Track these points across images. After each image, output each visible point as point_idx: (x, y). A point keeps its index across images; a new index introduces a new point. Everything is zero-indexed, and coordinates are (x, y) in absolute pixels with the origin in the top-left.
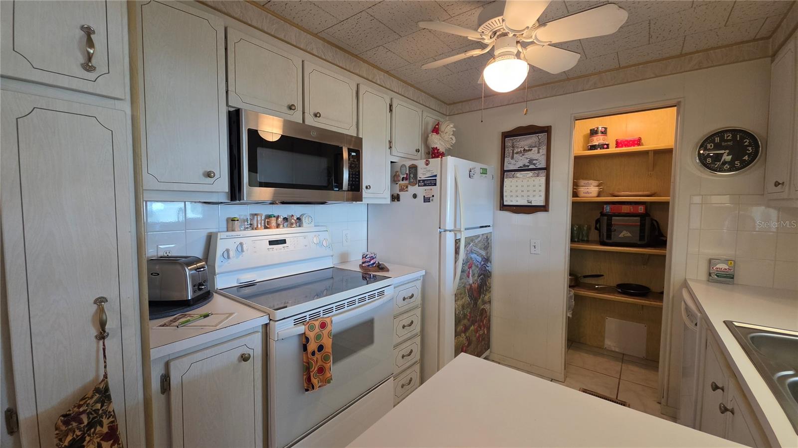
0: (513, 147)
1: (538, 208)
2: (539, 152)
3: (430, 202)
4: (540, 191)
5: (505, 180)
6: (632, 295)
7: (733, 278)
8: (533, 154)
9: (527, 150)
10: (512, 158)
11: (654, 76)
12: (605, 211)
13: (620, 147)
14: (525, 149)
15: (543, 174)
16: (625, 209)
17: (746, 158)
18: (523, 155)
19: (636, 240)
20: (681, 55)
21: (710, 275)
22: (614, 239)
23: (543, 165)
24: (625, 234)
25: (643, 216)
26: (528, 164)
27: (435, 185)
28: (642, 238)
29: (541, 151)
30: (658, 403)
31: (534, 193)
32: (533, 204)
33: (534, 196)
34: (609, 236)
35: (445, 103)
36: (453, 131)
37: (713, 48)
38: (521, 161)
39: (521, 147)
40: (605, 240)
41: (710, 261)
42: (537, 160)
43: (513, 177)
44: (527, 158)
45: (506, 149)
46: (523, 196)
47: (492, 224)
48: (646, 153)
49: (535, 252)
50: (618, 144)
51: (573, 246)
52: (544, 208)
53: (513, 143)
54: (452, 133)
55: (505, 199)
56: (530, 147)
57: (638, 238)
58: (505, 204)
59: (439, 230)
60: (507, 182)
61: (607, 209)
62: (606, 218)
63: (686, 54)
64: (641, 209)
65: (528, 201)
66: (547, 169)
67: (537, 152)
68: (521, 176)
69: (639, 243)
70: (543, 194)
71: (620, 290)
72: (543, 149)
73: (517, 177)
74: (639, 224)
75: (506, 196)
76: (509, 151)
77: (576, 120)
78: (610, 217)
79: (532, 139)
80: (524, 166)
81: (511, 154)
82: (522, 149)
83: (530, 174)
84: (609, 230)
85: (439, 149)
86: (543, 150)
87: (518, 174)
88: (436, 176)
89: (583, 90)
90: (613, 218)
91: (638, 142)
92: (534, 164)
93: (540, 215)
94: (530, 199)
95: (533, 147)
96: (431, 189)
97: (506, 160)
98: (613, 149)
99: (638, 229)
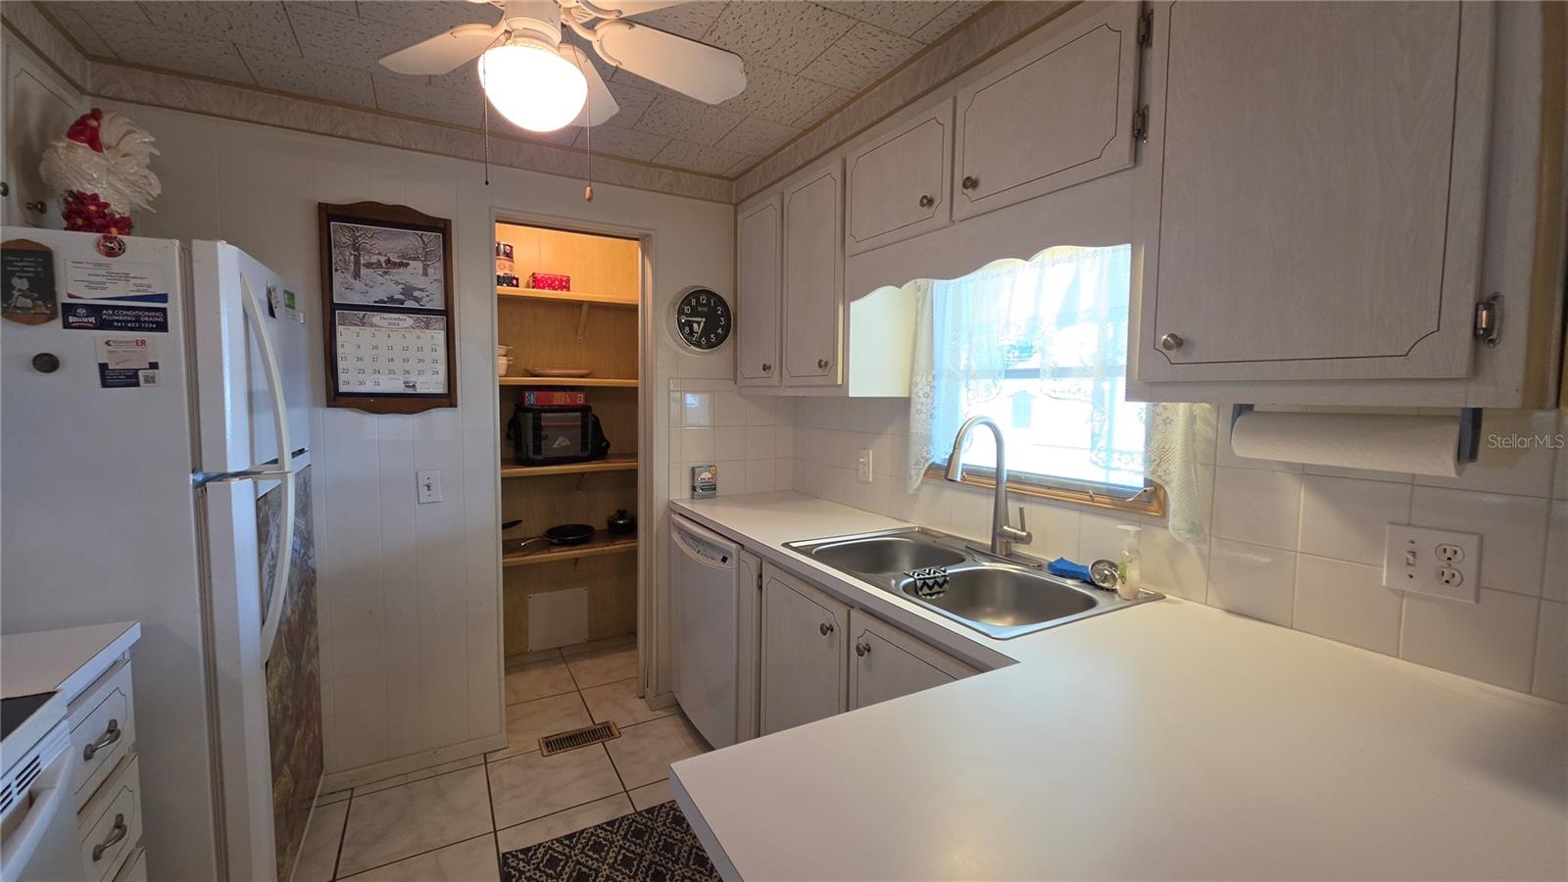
0: (357, 249)
1: (432, 400)
2: (425, 273)
3: (137, 384)
4: (435, 361)
5: (339, 329)
6: (573, 544)
7: (715, 489)
8: (413, 274)
9: (395, 264)
10: (357, 275)
11: (618, 183)
12: (527, 403)
13: (539, 287)
14: (389, 260)
15: (439, 322)
16: (559, 399)
17: (720, 331)
18: (386, 273)
19: (576, 451)
20: (650, 164)
21: (694, 489)
22: (546, 453)
23: (438, 304)
24: (560, 443)
25: (585, 410)
26: (402, 297)
27: (162, 327)
28: (584, 446)
29: (430, 271)
30: (641, 698)
31: (421, 366)
32: (419, 391)
33: (421, 372)
34: (537, 449)
35: (80, 48)
36: (152, 155)
37: (684, 171)
38: (383, 287)
39: (380, 254)
40: (531, 455)
41: (693, 470)
42: (422, 290)
43: (364, 324)
44: (398, 283)
45: (335, 252)
46: (392, 372)
47: (308, 443)
48: (578, 305)
49: (432, 499)
50: (537, 282)
51: (507, 473)
52: (447, 399)
53: (355, 239)
54: (148, 161)
55: (342, 377)
56: (403, 257)
57: (580, 447)
58: (343, 388)
59: (191, 477)
60: (345, 335)
61: (531, 399)
62: (531, 415)
63: (656, 165)
64: (580, 398)
65: (405, 383)
66: (447, 313)
67: (421, 271)
68: (385, 323)
69: (581, 455)
70: (442, 368)
71: (555, 541)
72: (435, 268)
73: (372, 325)
74: (580, 423)
75: (346, 371)
76: (341, 256)
77: (497, 221)
78: (537, 412)
79: (407, 241)
80: (391, 299)
81: (352, 265)
82: (383, 259)
83: (408, 320)
84: (538, 438)
85: (106, 205)
86: (436, 271)
87: (377, 318)
88: (163, 298)
89: (510, 166)
90: (543, 415)
91: (563, 284)
92: (417, 300)
93: (439, 416)
94: (412, 379)
95: (410, 259)
96: (143, 343)
97: (337, 277)
98: (522, 291)
99: (579, 431)
